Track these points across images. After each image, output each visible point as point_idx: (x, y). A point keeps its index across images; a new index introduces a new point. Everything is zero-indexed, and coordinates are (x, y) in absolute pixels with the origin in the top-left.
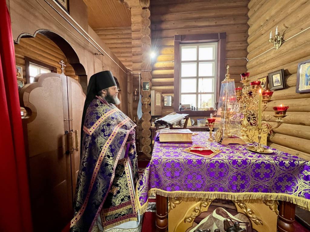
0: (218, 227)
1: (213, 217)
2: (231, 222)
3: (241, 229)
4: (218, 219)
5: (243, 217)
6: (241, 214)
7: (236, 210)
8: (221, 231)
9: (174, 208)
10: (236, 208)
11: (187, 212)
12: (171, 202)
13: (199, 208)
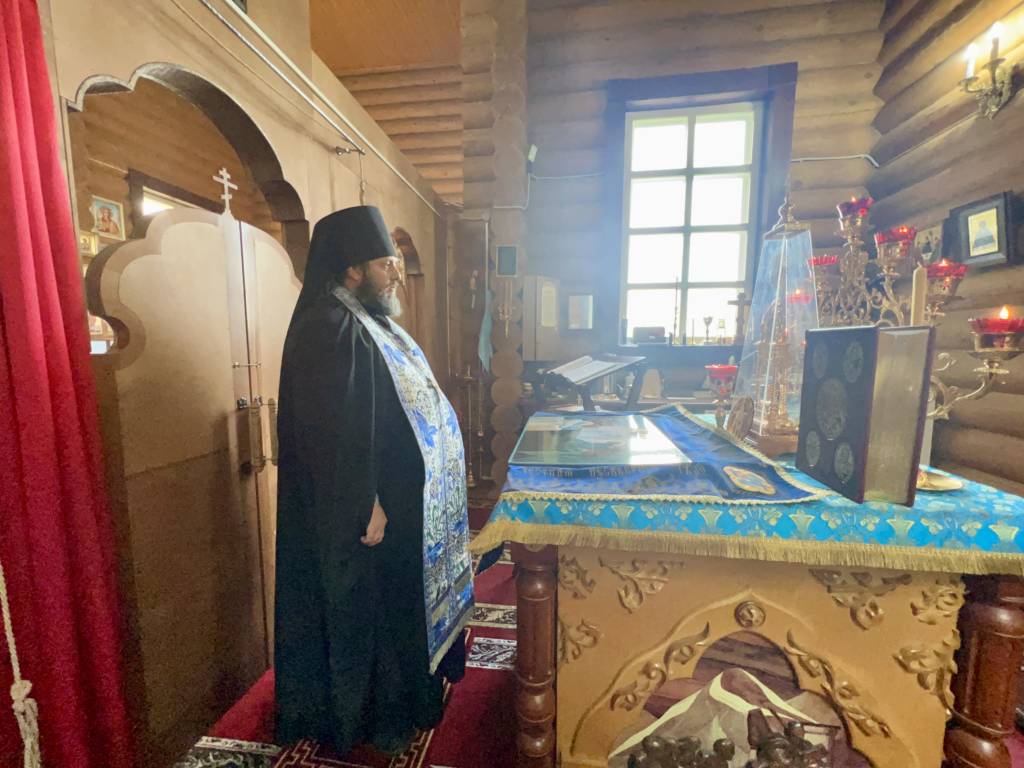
0: (728, 734)
1: (709, 698)
2: (776, 720)
3: (808, 743)
4: (727, 707)
5: (818, 706)
6: (815, 696)
7: (795, 681)
8: (736, 748)
9: (576, 658)
10: (795, 673)
11: (621, 675)
12: (566, 638)
13: (663, 666)
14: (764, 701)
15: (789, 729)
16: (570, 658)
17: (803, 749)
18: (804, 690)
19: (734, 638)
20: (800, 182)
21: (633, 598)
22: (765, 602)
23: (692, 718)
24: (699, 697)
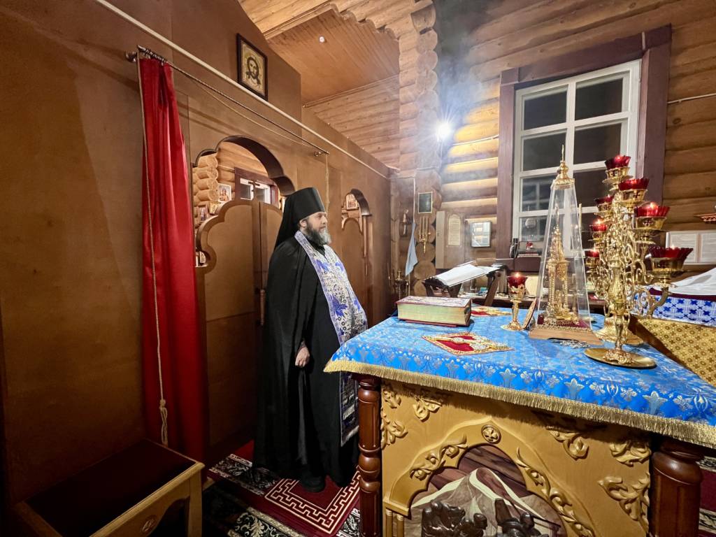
0: (483, 511)
1: (469, 483)
2: (514, 509)
3: (540, 534)
4: (481, 493)
5: (543, 506)
6: (538, 498)
7: (525, 485)
8: (488, 522)
9: (393, 442)
10: (523, 478)
11: (416, 458)
12: (387, 431)
13: (438, 456)
14: (505, 494)
15: (522, 518)
16: (389, 442)
17: (533, 535)
18: (531, 493)
19: (483, 447)
20: (679, 119)
21: (421, 412)
22: (500, 427)
23: (459, 494)
24: (463, 482)
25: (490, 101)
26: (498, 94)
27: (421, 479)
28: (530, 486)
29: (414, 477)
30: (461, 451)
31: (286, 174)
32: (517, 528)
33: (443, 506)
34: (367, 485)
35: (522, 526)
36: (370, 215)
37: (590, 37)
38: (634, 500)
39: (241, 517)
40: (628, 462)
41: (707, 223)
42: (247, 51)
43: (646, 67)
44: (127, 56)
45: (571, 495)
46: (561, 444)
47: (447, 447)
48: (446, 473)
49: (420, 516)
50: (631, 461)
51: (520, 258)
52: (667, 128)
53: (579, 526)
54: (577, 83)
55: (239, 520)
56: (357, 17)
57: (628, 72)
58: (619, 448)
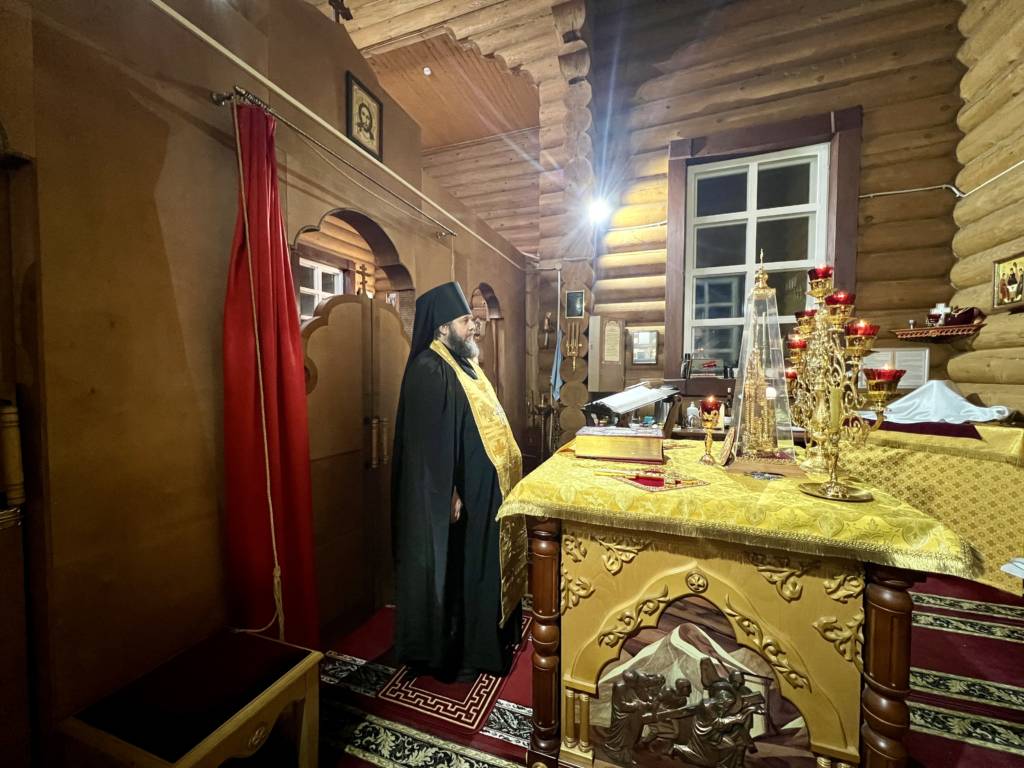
1: (670, 644)
2: (723, 670)
3: (749, 691)
4: (684, 653)
5: (755, 660)
7: (735, 638)
9: (575, 605)
10: (734, 631)
11: (605, 620)
12: (568, 590)
13: (634, 615)
14: (712, 651)
15: (732, 676)
16: (571, 605)
17: (744, 694)
18: (741, 646)
19: (686, 599)
20: (871, 217)
21: (613, 563)
22: (708, 573)
23: (658, 659)
24: (663, 643)
25: (657, 177)
26: (665, 169)
27: (612, 646)
28: (741, 637)
29: (603, 644)
30: (662, 606)
31: (403, 260)
32: (726, 688)
33: (638, 677)
34: (543, 661)
35: (731, 686)
36: (502, 319)
37: (774, 111)
38: (848, 639)
39: (360, 727)
40: (842, 599)
41: (901, 339)
42: (358, 95)
43: (836, 153)
44: (214, 97)
45: (785, 641)
46: (774, 586)
47: (645, 603)
48: (643, 634)
49: (610, 693)
50: (845, 597)
51: (694, 379)
52: (858, 226)
53: (793, 676)
54: (759, 164)
55: (357, 732)
56: (482, 50)
57: (816, 156)
58: (833, 585)
